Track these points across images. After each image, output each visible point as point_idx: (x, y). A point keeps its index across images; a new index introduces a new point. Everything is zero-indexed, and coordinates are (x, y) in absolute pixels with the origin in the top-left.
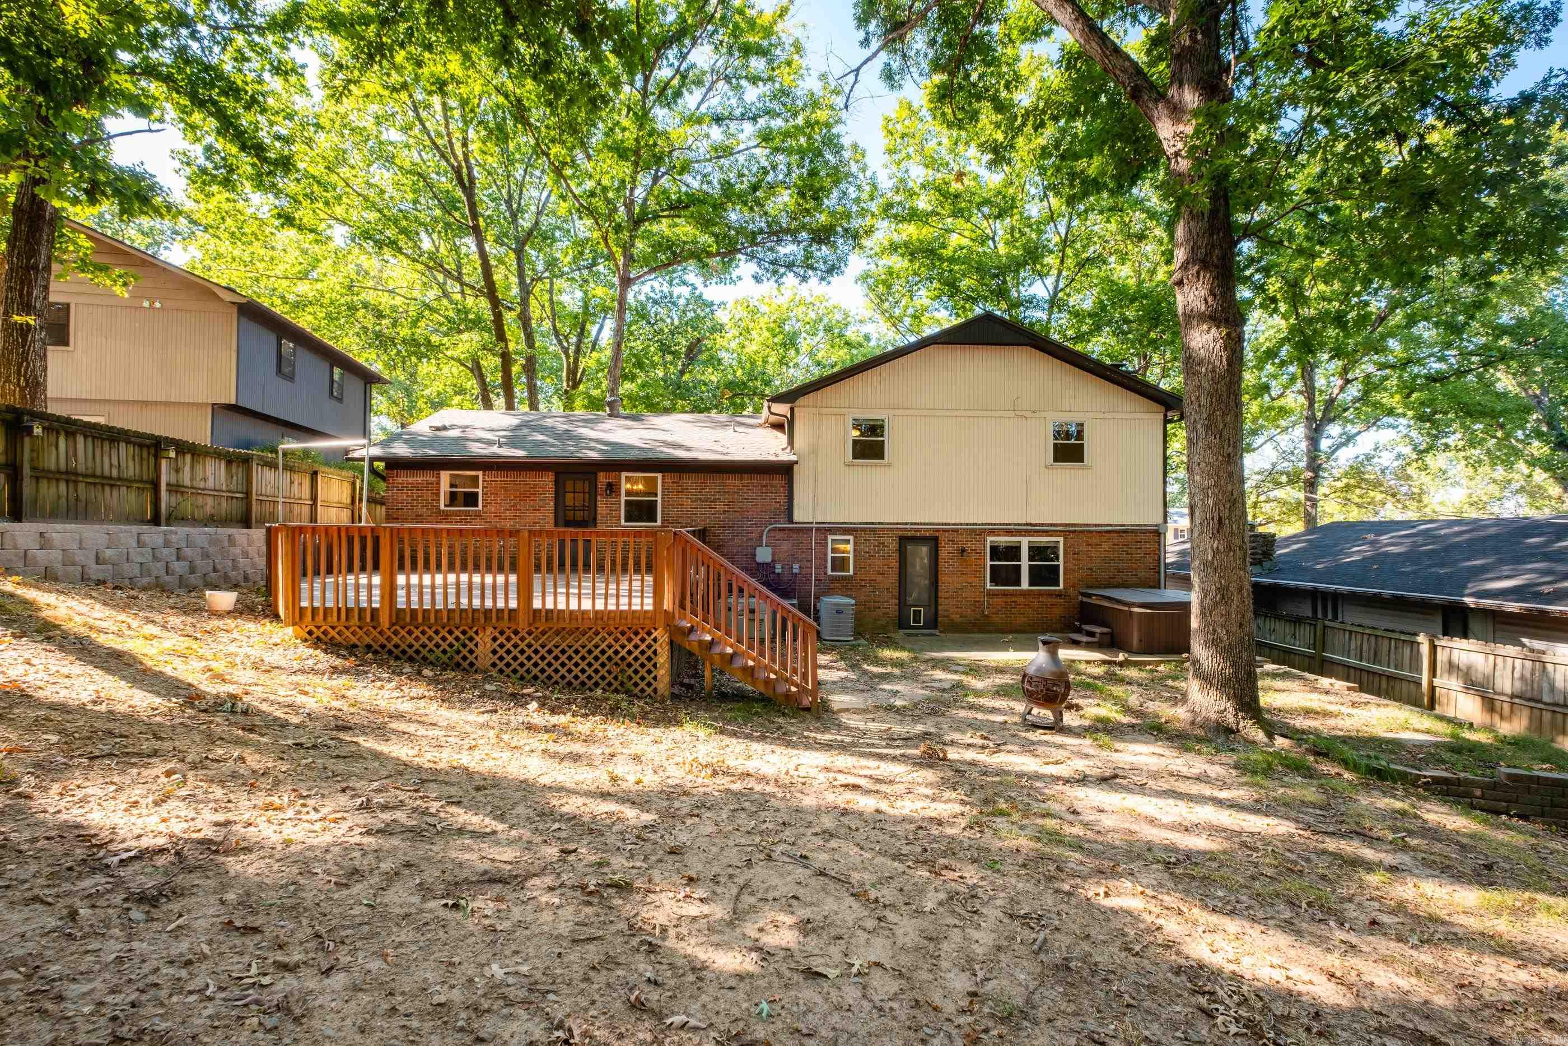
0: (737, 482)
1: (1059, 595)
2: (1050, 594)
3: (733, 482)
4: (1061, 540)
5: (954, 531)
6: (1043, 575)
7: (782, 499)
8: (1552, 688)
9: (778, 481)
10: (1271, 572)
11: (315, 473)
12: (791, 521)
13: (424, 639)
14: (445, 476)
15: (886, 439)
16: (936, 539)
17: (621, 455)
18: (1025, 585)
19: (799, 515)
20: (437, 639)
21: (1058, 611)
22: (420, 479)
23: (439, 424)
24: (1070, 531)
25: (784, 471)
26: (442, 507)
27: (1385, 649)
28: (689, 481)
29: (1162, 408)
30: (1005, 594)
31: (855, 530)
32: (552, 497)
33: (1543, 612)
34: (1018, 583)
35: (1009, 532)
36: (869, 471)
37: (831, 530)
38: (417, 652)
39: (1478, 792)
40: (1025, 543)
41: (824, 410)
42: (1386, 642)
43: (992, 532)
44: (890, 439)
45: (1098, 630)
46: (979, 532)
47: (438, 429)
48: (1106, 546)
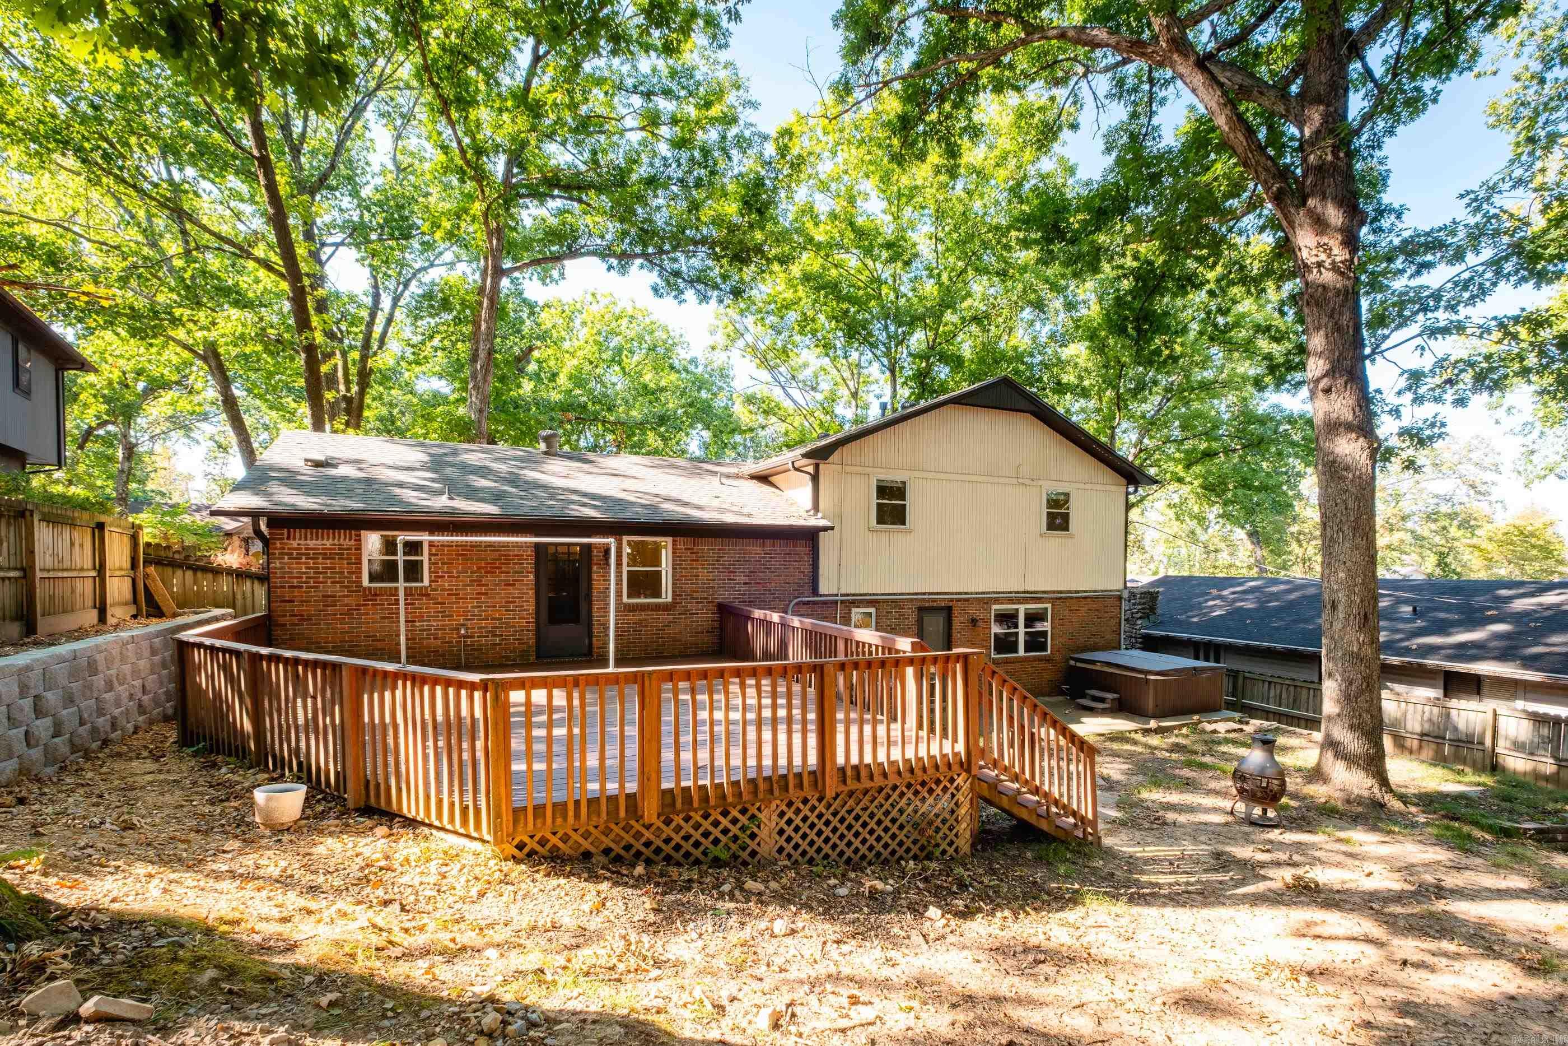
0: (759, 550)
1: (1047, 660)
2: (1040, 659)
3: (755, 549)
4: (1049, 606)
5: (965, 600)
6: (1035, 642)
7: (807, 569)
8: (1456, 729)
9: (802, 549)
10: (1155, 625)
11: (101, 526)
12: (815, 591)
13: (687, 828)
14: (372, 541)
15: (907, 503)
16: (949, 609)
17: (627, 515)
18: (1021, 652)
19: (826, 587)
20: (706, 825)
21: (1047, 676)
22: (328, 543)
23: (321, 458)
24: (1058, 598)
25: (810, 537)
26: (366, 582)
27: (1304, 697)
28: (706, 547)
29: (1124, 481)
30: (1007, 661)
31: (877, 602)
32: (531, 568)
33: (1420, 665)
34: (1016, 651)
35: (1011, 600)
36: (892, 536)
37: (856, 603)
38: (678, 847)
39: (1560, 837)
40: (1022, 609)
41: (849, 469)
42: (1305, 692)
43: (997, 601)
44: (913, 503)
45: (1110, 696)
46: (986, 600)
47: (318, 464)
48: (1084, 609)
